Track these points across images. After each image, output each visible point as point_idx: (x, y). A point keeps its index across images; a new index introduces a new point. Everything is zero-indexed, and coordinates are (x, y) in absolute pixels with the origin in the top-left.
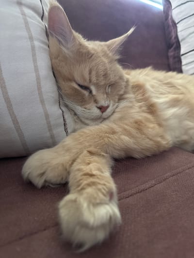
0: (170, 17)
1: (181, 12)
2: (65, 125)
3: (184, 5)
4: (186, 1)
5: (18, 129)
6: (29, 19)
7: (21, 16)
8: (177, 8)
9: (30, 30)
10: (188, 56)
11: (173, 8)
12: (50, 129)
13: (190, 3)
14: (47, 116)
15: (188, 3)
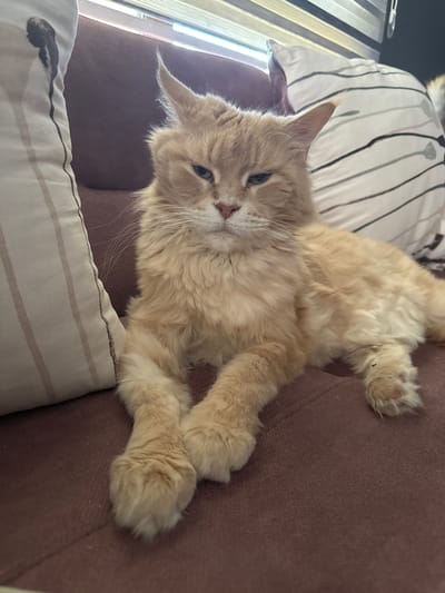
0: (283, 99)
1: (303, 93)
2: (111, 344)
3: (307, 80)
4: (310, 72)
5: (41, 366)
6: (49, 183)
7: (36, 181)
8: (296, 84)
9: (51, 203)
10: (318, 176)
11: (288, 83)
12: (88, 356)
13: (318, 76)
14: (84, 337)
15: (314, 77)
